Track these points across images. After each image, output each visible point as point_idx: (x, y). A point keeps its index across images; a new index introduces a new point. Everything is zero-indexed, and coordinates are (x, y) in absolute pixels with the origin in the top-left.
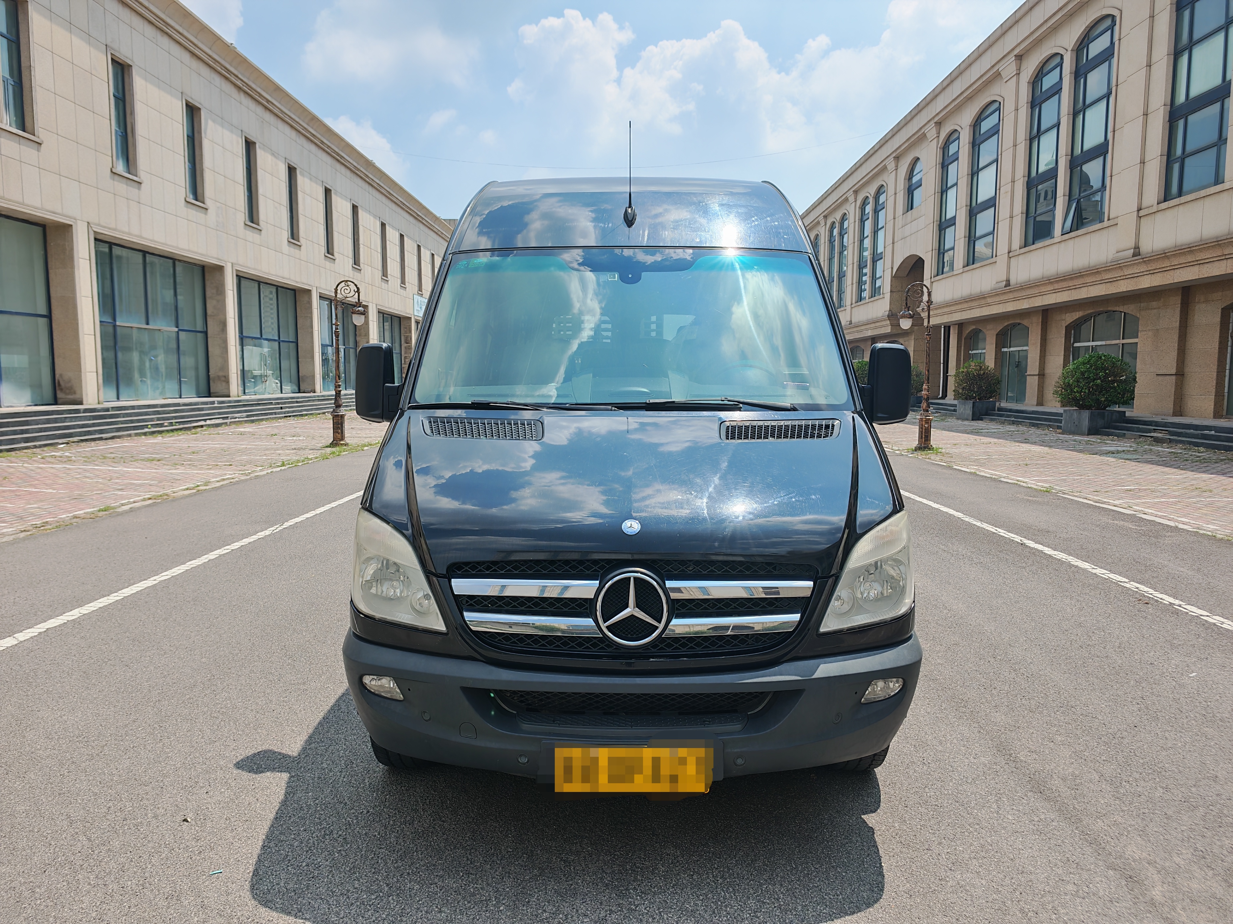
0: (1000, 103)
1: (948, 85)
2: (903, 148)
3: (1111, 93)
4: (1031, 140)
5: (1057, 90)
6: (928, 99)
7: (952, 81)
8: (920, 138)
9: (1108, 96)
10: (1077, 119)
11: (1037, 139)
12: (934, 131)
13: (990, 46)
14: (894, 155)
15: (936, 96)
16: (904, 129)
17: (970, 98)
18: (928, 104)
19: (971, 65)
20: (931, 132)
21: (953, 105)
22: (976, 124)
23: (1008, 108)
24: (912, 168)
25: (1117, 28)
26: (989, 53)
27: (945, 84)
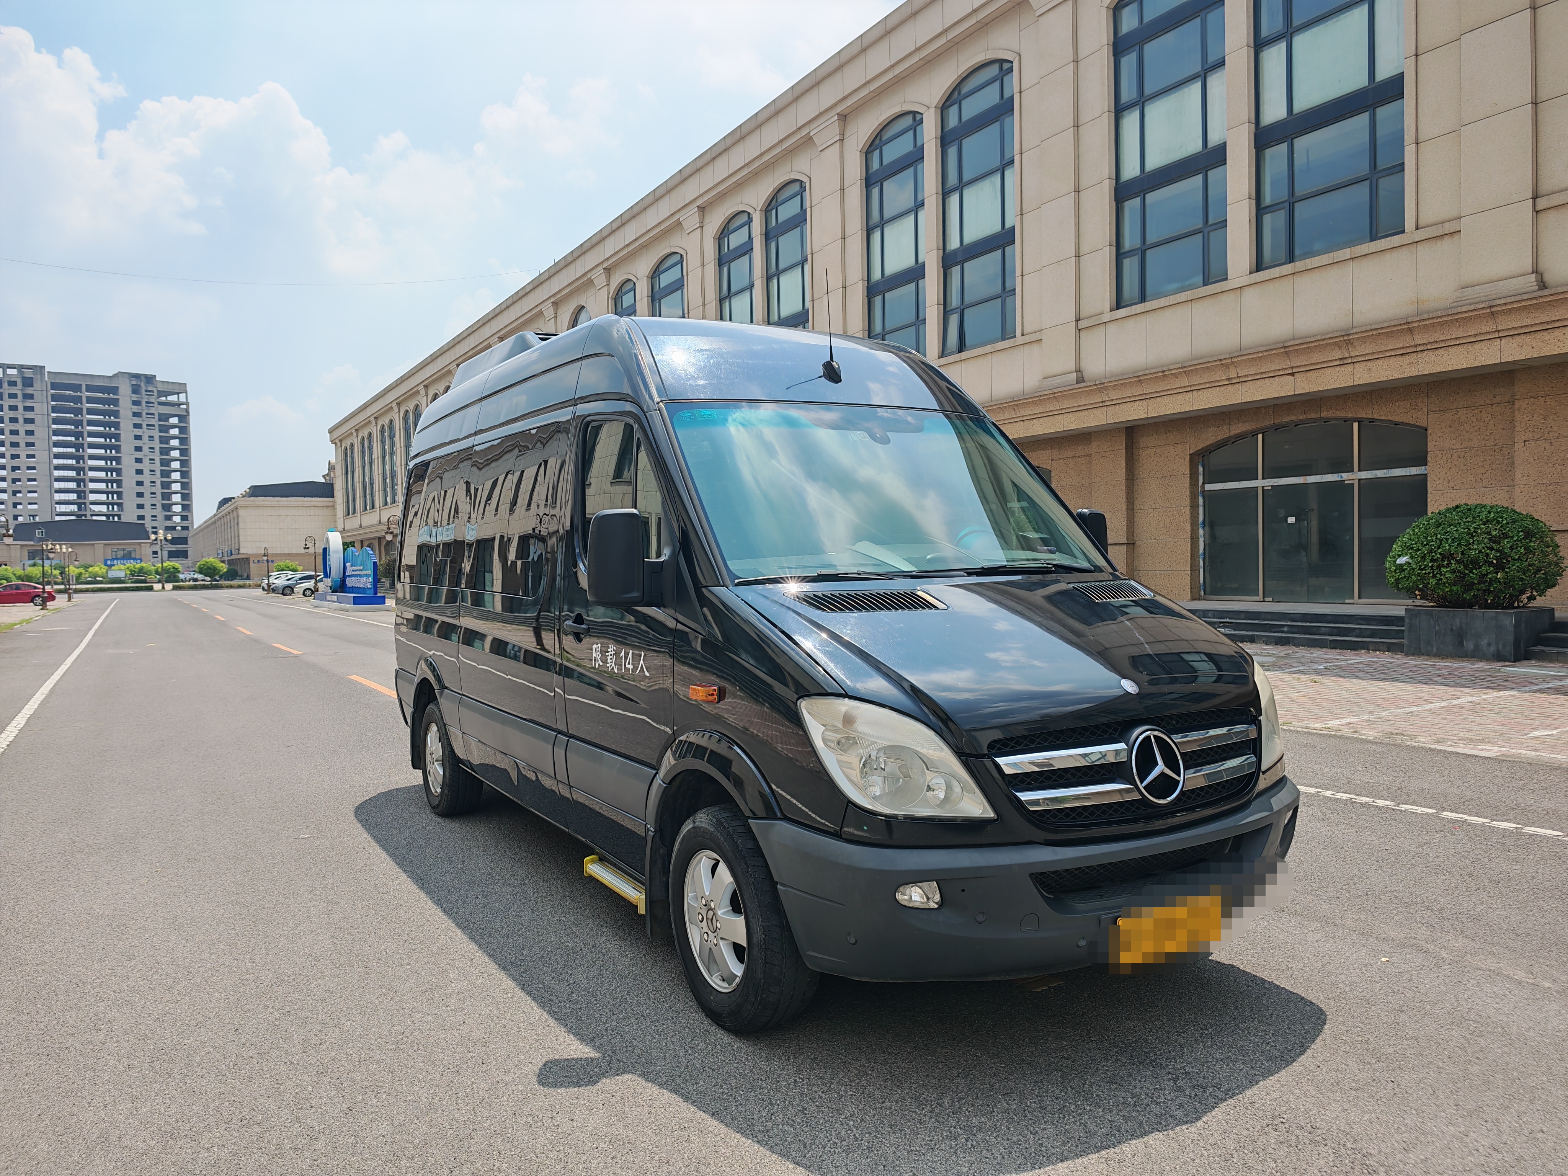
0: (682, 256)
1: (618, 228)
2: (563, 293)
3: (806, 260)
4: (721, 301)
5: (747, 249)
6: (594, 241)
7: (623, 225)
8: (585, 284)
9: (804, 261)
10: (771, 284)
11: (728, 300)
12: (603, 278)
13: (668, 192)
14: (552, 300)
15: (604, 239)
16: (564, 272)
17: (645, 246)
18: (593, 247)
19: (645, 209)
20: (599, 278)
21: (625, 251)
22: (655, 274)
23: (692, 263)
24: (576, 317)
25: (807, 194)
26: (666, 199)
27: (615, 226)
